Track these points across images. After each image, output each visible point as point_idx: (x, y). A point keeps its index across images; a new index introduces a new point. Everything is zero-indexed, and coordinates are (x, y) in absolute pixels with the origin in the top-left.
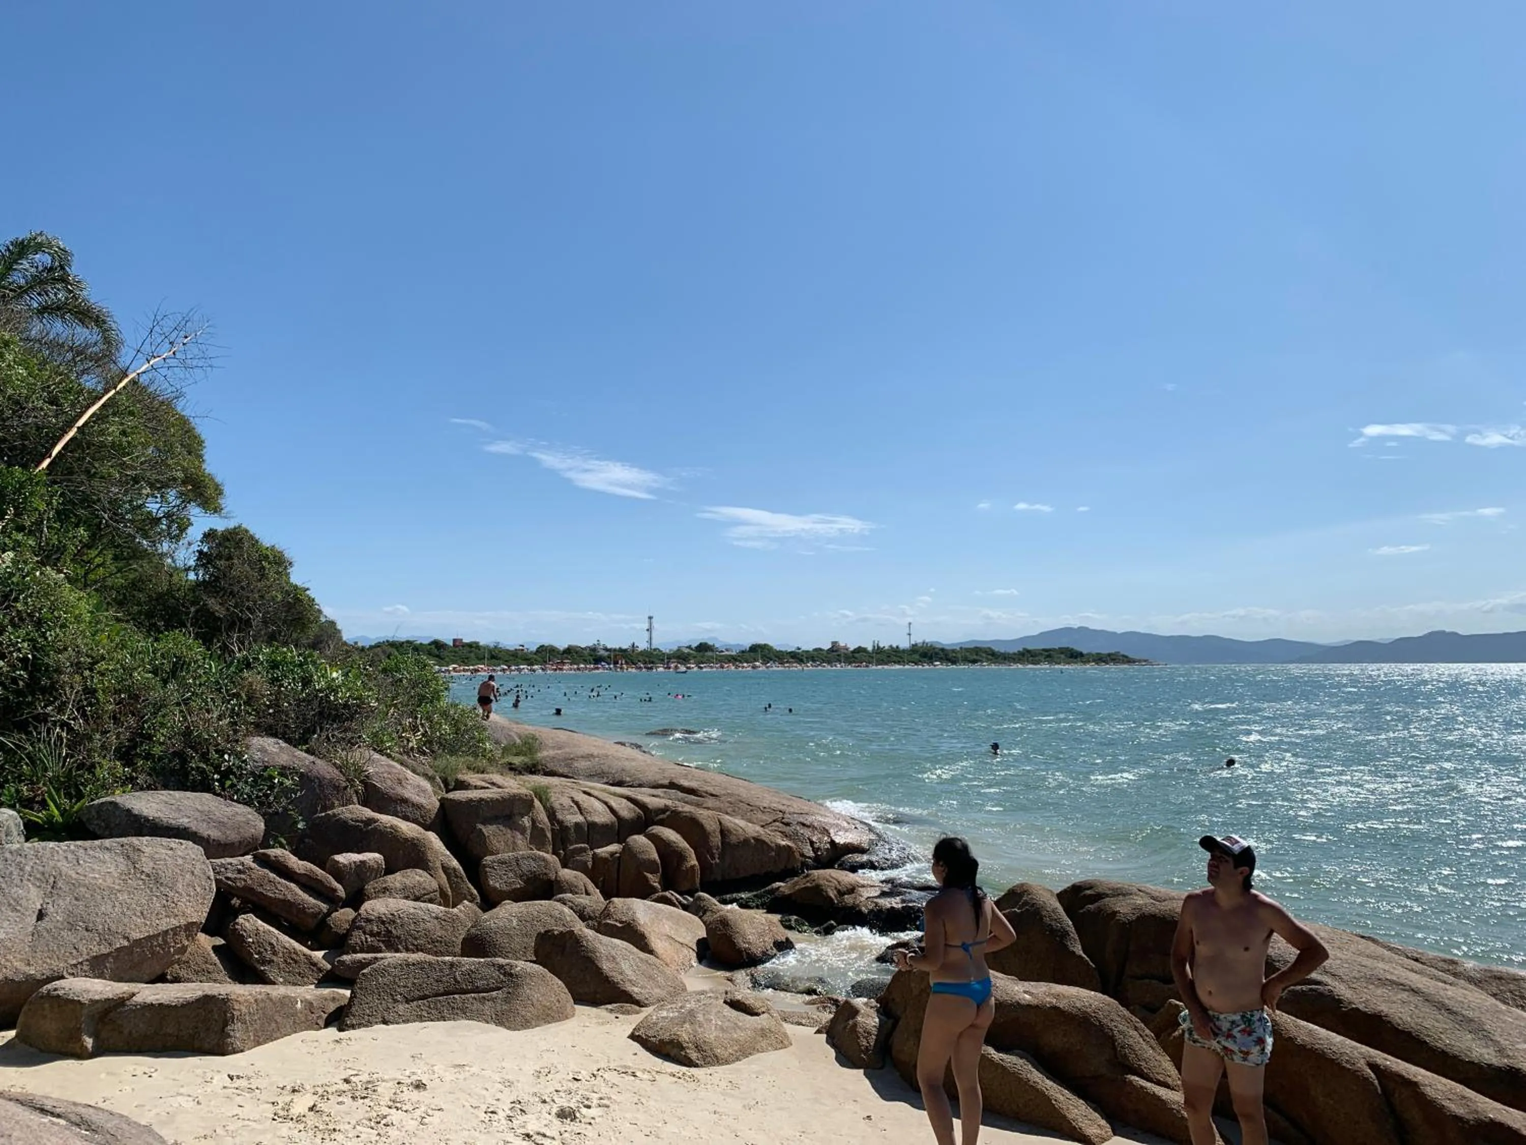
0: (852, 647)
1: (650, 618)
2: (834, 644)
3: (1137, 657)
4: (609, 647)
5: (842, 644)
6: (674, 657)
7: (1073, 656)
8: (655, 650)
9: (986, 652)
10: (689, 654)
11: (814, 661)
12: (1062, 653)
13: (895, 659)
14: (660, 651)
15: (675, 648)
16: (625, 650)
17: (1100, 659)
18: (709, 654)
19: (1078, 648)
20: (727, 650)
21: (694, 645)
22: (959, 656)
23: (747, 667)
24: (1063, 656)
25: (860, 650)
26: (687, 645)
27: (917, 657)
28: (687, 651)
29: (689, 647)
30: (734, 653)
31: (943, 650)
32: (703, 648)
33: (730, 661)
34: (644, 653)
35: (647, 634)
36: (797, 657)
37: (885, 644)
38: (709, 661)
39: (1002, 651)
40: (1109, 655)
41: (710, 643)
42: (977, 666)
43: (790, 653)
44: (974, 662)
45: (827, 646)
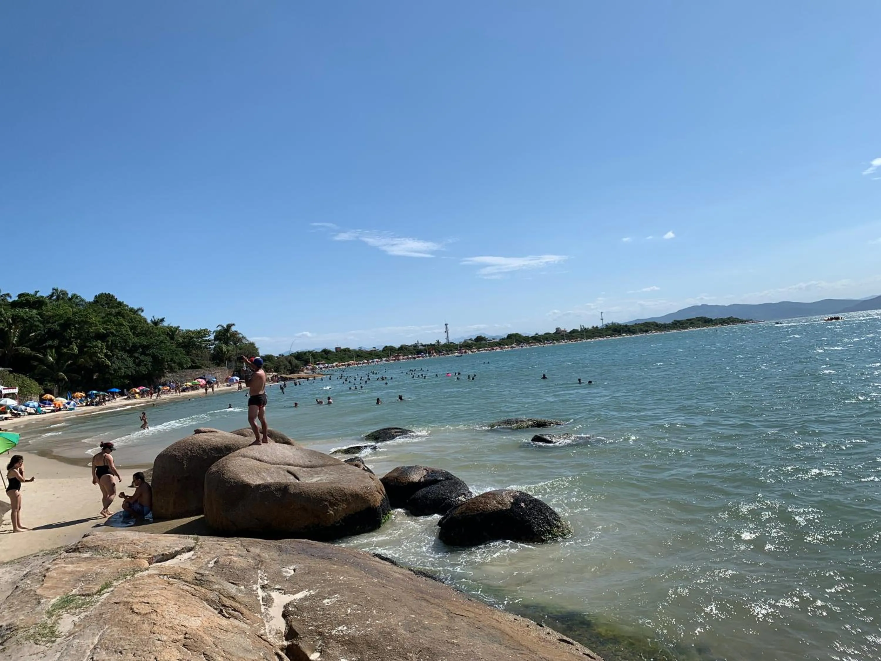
0: (569, 330)
1: (446, 325)
2: (558, 329)
3: (745, 319)
4: (424, 344)
5: (562, 329)
6: (463, 346)
7: (707, 322)
8: (451, 343)
9: (652, 325)
10: (472, 344)
11: (548, 341)
12: (699, 321)
13: (598, 334)
14: (454, 343)
15: (463, 341)
16: (434, 345)
17: (724, 322)
18: (484, 342)
19: (708, 316)
20: (493, 339)
21: (473, 339)
22: (637, 328)
23: (507, 349)
24: (700, 322)
25: (574, 331)
26: (469, 338)
27: (610, 332)
28: (470, 342)
29: (471, 339)
30: (498, 340)
31: (626, 326)
32: (479, 339)
33: (497, 346)
34: (445, 345)
35: (446, 334)
36: (537, 339)
37: (589, 326)
38: (484, 347)
39: (662, 323)
40: (729, 318)
41: (483, 336)
42: (649, 334)
43: (533, 337)
44: (647, 331)
45: (553, 331)
